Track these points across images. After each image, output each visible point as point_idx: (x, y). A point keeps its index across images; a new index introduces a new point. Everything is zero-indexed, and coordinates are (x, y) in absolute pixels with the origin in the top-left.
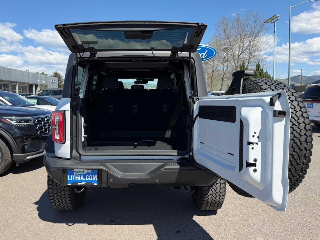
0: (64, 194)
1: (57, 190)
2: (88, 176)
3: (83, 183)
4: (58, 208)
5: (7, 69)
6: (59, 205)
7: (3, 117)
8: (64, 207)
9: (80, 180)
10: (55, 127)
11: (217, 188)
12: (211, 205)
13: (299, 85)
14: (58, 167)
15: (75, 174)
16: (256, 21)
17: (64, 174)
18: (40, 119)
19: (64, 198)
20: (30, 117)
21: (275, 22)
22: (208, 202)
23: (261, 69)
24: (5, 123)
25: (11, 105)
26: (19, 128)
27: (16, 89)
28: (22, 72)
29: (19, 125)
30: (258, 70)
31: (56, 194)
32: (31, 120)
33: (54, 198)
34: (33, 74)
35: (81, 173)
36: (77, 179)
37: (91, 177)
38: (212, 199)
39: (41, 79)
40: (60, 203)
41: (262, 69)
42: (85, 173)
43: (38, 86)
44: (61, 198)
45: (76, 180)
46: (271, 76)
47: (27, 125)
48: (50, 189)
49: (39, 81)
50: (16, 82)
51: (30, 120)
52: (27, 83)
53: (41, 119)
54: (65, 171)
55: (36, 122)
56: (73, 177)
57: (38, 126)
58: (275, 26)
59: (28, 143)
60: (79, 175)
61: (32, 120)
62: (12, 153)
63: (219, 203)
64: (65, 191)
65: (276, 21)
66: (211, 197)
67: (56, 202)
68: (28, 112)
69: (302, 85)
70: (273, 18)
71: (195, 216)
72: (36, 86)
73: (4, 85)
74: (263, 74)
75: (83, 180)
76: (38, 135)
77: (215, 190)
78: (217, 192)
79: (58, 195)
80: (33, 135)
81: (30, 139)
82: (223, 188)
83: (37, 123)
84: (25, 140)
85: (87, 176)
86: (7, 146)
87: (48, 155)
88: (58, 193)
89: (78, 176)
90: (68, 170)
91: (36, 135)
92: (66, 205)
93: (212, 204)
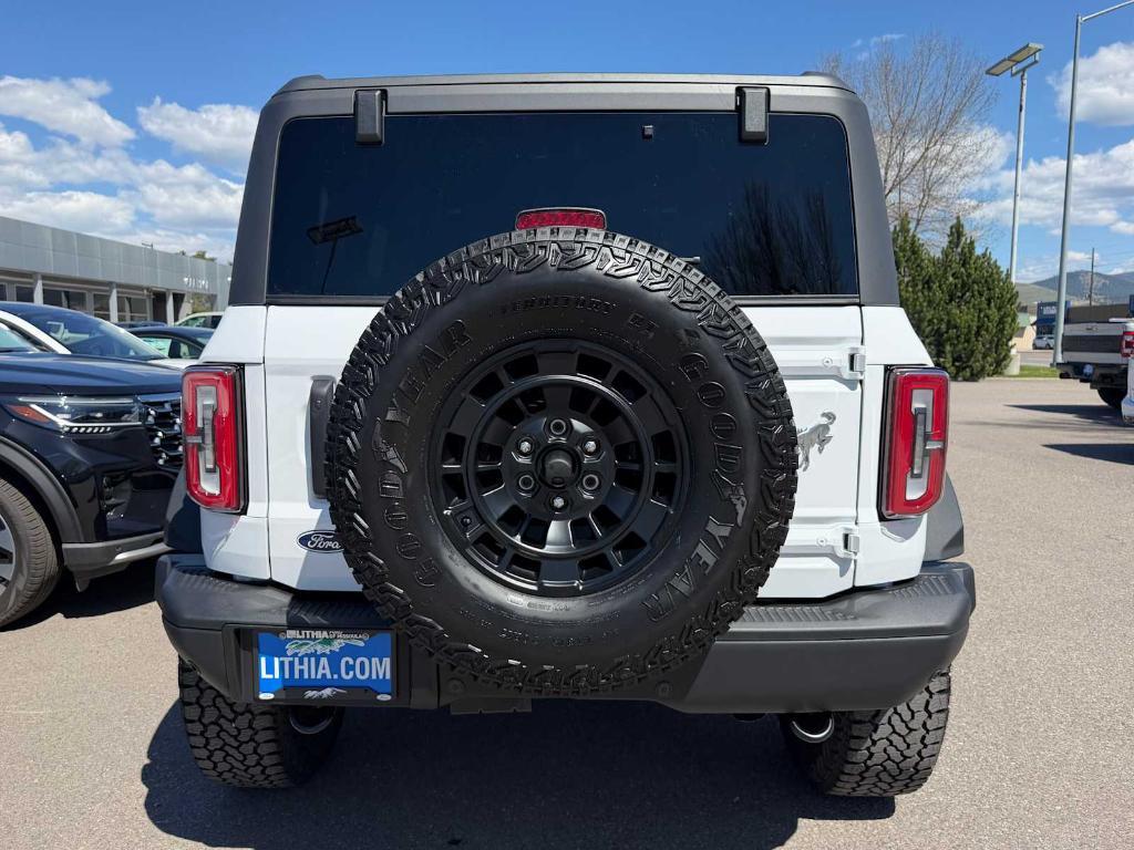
0: (250, 727)
1: (218, 709)
2: (351, 662)
3: (327, 692)
4: (224, 780)
5: (75, 236)
6: (230, 771)
7: (21, 399)
8: (253, 776)
9: (313, 677)
10: (197, 440)
11: (913, 713)
12: (880, 780)
13: (1084, 303)
14: (213, 619)
15: (290, 648)
16: (948, 69)
17: (242, 652)
18: (167, 406)
19: (247, 742)
20: (127, 401)
21: (1024, 70)
22: (868, 768)
23: (968, 241)
24: (28, 423)
25: (69, 353)
26: (82, 440)
27: (108, 310)
28: (129, 248)
29: (83, 430)
30: (957, 247)
31: (212, 727)
32: (130, 413)
33: (207, 743)
34: (166, 255)
35: (320, 649)
36: (301, 671)
37: (362, 664)
38: (889, 759)
39: (195, 276)
40: (233, 761)
41: (972, 243)
42: (336, 646)
43: (186, 299)
44: (236, 744)
45: (297, 676)
46: (1004, 269)
47: (114, 429)
48: (190, 704)
49: (186, 279)
50: (110, 284)
51: (126, 410)
52: (148, 289)
53: (172, 406)
54: (246, 639)
55: (151, 419)
56: (282, 664)
57: (160, 434)
58: (1025, 88)
59: (120, 501)
60: (309, 656)
61: (136, 410)
62: (57, 541)
63: (917, 771)
64: (252, 713)
65: (1027, 67)
66: (885, 750)
67: (218, 756)
68: (123, 382)
69: (1093, 304)
70: (1017, 58)
71: (805, 820)
72: (178, 299)
73: (67, 293)
74: (972, 262)
75: (329, 676)
76: (158, 468)
77: (903, 721)
78: (911, 730)
79: (222, 730)
80: (139, 471)
81: (127, 486)
82: (939, 712)
83: (156, 424)
84: (108, 490)
85: (347, 662)
86: (38, 511)
87: (173, 564)
88: (222, 721)
89: (306, 659)
90: (260, 634)
91: (153, 470)
92: (260, 768)
93: (884, 776)
